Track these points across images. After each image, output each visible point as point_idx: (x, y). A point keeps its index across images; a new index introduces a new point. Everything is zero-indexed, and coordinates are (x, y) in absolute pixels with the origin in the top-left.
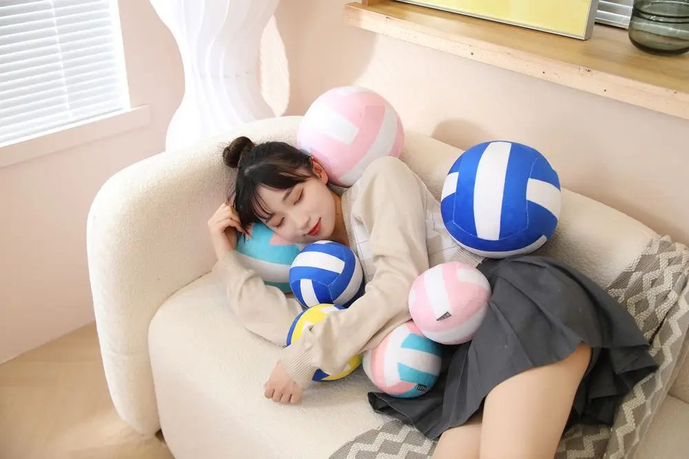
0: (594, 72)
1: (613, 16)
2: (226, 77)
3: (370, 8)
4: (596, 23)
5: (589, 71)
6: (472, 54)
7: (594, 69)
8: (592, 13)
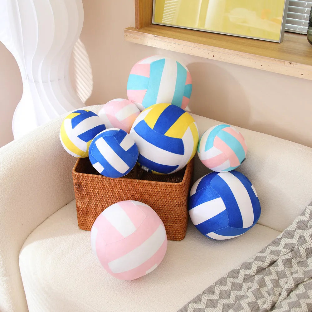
0: (294, 63)
1: (295, 27)
2: (51, 81)
3: (141, 30)
4: (285, 32)
5: (291, 63)
6: (213, 56)
7: (294, 62)
8: (284, 26)
